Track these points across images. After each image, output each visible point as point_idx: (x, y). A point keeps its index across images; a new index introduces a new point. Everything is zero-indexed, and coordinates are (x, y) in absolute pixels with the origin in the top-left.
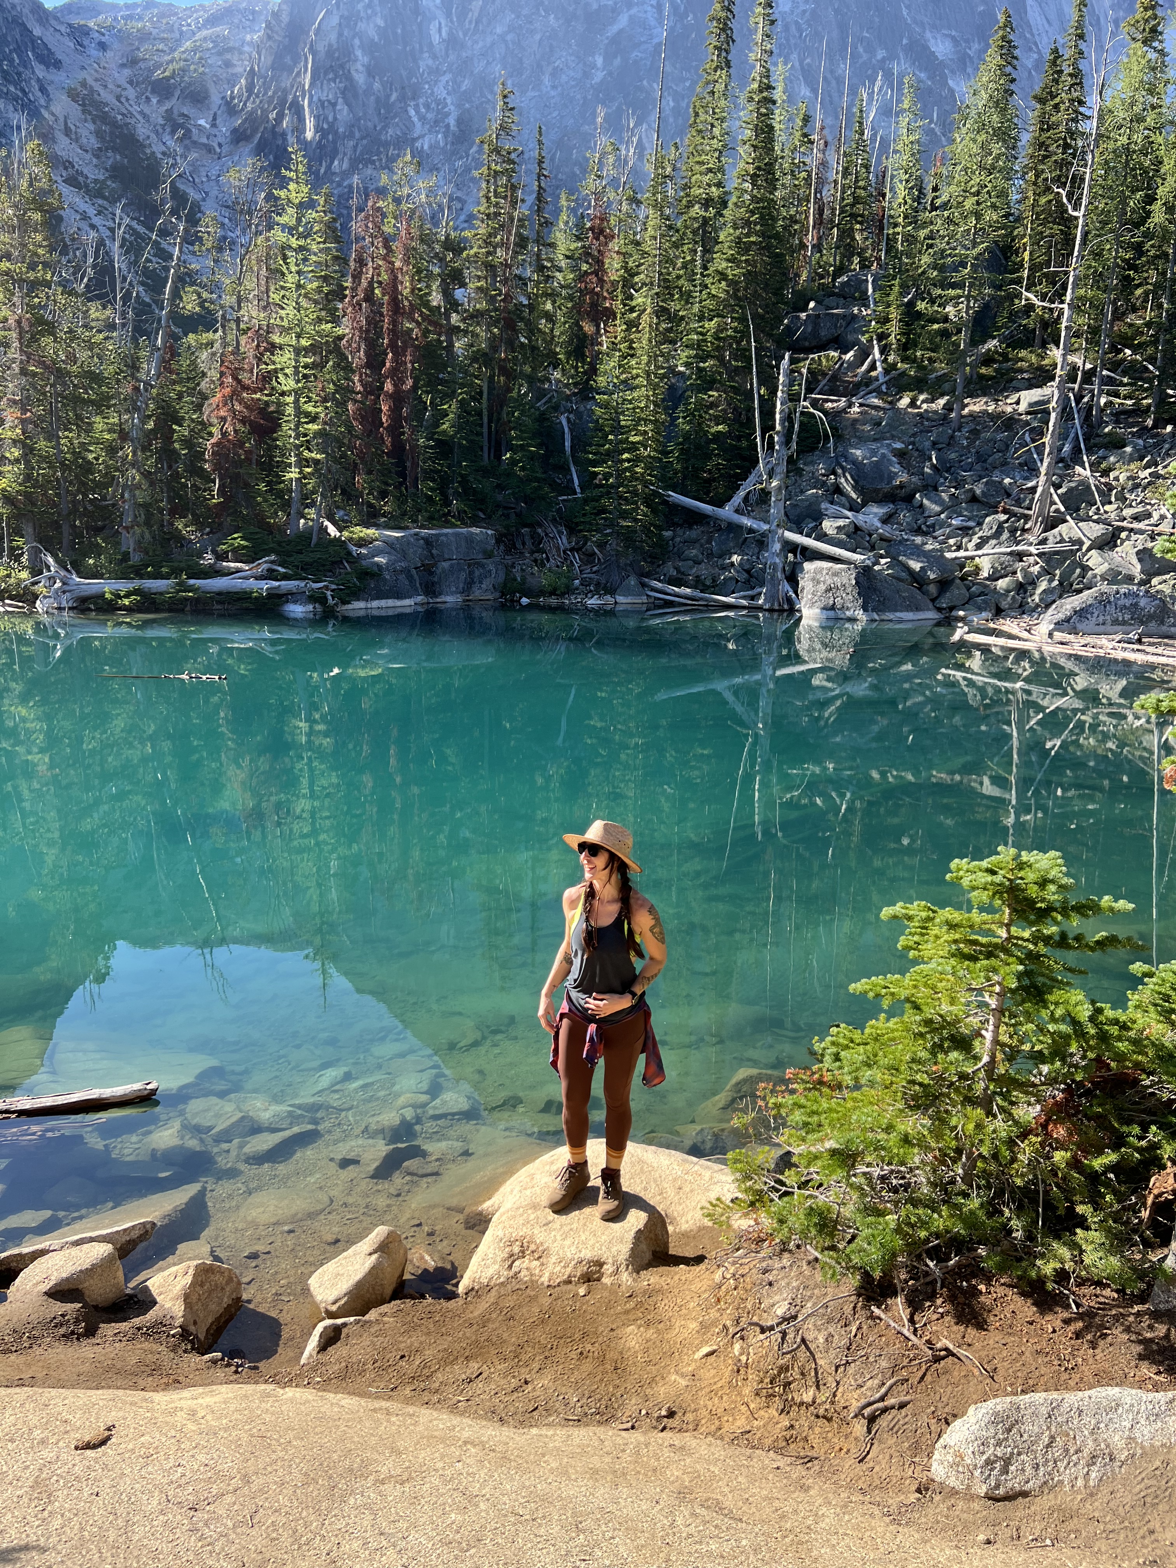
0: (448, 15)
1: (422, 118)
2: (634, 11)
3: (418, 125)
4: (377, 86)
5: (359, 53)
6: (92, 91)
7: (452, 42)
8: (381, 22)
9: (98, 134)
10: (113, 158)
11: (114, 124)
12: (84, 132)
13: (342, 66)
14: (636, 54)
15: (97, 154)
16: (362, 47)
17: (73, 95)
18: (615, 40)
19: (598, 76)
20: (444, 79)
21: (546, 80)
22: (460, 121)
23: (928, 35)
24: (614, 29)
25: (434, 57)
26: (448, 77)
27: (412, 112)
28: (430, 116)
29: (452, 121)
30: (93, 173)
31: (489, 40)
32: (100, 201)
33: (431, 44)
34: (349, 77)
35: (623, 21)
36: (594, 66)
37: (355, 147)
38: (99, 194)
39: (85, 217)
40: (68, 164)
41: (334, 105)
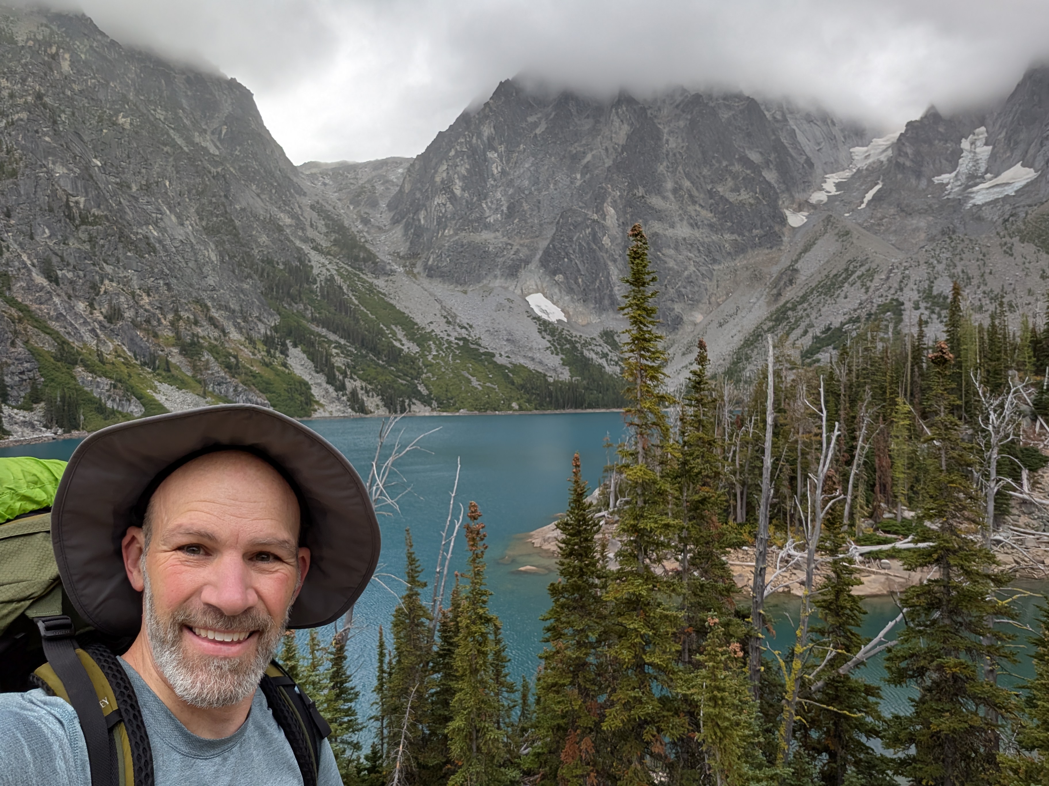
0: (501, 161)
1: (490, 208)
2: (594, 152)
3: (488, 211)
4: (466, 195)
5: (457, 181)
6: (322, 205)
7: (503, 173)
8: (467, 166)
9: (327, 226)
10: (333, 236)
11: (333, 220)
12: (319, 225)
13: (449, 187)
14: (596, 172)
15: (326, 234)
16: (459, 178)
17: (312, 207)
18: (586, 166)
19: (578, 183)
20: (499, 189)
21: (552, 186)
22: (508, 208)
23: (747, 152)
24: (586, 161)
25: (495, 180)
26: (502, 188)
27: (484, 206)
28: (494, 206)
29: (505, 208)
30: (325, 244)
31: (522, 171)
32: (329, 257)
33: (493, 175)
34: (452, 192)
35: (589, 157)
36: (576, 179)
37: (456, 224)
38: (328, 253)
39: (324, 265)
40: (313, 241)
41: (445, 205)
